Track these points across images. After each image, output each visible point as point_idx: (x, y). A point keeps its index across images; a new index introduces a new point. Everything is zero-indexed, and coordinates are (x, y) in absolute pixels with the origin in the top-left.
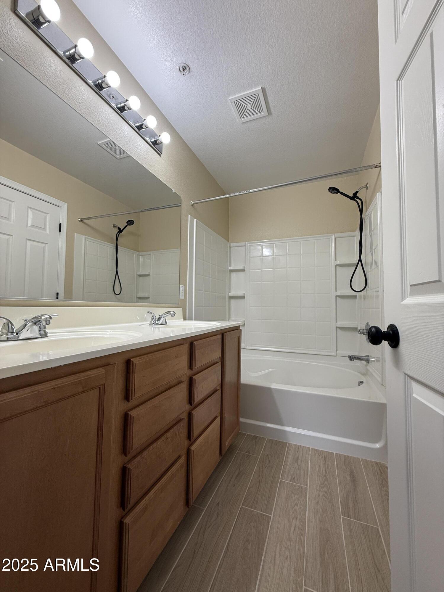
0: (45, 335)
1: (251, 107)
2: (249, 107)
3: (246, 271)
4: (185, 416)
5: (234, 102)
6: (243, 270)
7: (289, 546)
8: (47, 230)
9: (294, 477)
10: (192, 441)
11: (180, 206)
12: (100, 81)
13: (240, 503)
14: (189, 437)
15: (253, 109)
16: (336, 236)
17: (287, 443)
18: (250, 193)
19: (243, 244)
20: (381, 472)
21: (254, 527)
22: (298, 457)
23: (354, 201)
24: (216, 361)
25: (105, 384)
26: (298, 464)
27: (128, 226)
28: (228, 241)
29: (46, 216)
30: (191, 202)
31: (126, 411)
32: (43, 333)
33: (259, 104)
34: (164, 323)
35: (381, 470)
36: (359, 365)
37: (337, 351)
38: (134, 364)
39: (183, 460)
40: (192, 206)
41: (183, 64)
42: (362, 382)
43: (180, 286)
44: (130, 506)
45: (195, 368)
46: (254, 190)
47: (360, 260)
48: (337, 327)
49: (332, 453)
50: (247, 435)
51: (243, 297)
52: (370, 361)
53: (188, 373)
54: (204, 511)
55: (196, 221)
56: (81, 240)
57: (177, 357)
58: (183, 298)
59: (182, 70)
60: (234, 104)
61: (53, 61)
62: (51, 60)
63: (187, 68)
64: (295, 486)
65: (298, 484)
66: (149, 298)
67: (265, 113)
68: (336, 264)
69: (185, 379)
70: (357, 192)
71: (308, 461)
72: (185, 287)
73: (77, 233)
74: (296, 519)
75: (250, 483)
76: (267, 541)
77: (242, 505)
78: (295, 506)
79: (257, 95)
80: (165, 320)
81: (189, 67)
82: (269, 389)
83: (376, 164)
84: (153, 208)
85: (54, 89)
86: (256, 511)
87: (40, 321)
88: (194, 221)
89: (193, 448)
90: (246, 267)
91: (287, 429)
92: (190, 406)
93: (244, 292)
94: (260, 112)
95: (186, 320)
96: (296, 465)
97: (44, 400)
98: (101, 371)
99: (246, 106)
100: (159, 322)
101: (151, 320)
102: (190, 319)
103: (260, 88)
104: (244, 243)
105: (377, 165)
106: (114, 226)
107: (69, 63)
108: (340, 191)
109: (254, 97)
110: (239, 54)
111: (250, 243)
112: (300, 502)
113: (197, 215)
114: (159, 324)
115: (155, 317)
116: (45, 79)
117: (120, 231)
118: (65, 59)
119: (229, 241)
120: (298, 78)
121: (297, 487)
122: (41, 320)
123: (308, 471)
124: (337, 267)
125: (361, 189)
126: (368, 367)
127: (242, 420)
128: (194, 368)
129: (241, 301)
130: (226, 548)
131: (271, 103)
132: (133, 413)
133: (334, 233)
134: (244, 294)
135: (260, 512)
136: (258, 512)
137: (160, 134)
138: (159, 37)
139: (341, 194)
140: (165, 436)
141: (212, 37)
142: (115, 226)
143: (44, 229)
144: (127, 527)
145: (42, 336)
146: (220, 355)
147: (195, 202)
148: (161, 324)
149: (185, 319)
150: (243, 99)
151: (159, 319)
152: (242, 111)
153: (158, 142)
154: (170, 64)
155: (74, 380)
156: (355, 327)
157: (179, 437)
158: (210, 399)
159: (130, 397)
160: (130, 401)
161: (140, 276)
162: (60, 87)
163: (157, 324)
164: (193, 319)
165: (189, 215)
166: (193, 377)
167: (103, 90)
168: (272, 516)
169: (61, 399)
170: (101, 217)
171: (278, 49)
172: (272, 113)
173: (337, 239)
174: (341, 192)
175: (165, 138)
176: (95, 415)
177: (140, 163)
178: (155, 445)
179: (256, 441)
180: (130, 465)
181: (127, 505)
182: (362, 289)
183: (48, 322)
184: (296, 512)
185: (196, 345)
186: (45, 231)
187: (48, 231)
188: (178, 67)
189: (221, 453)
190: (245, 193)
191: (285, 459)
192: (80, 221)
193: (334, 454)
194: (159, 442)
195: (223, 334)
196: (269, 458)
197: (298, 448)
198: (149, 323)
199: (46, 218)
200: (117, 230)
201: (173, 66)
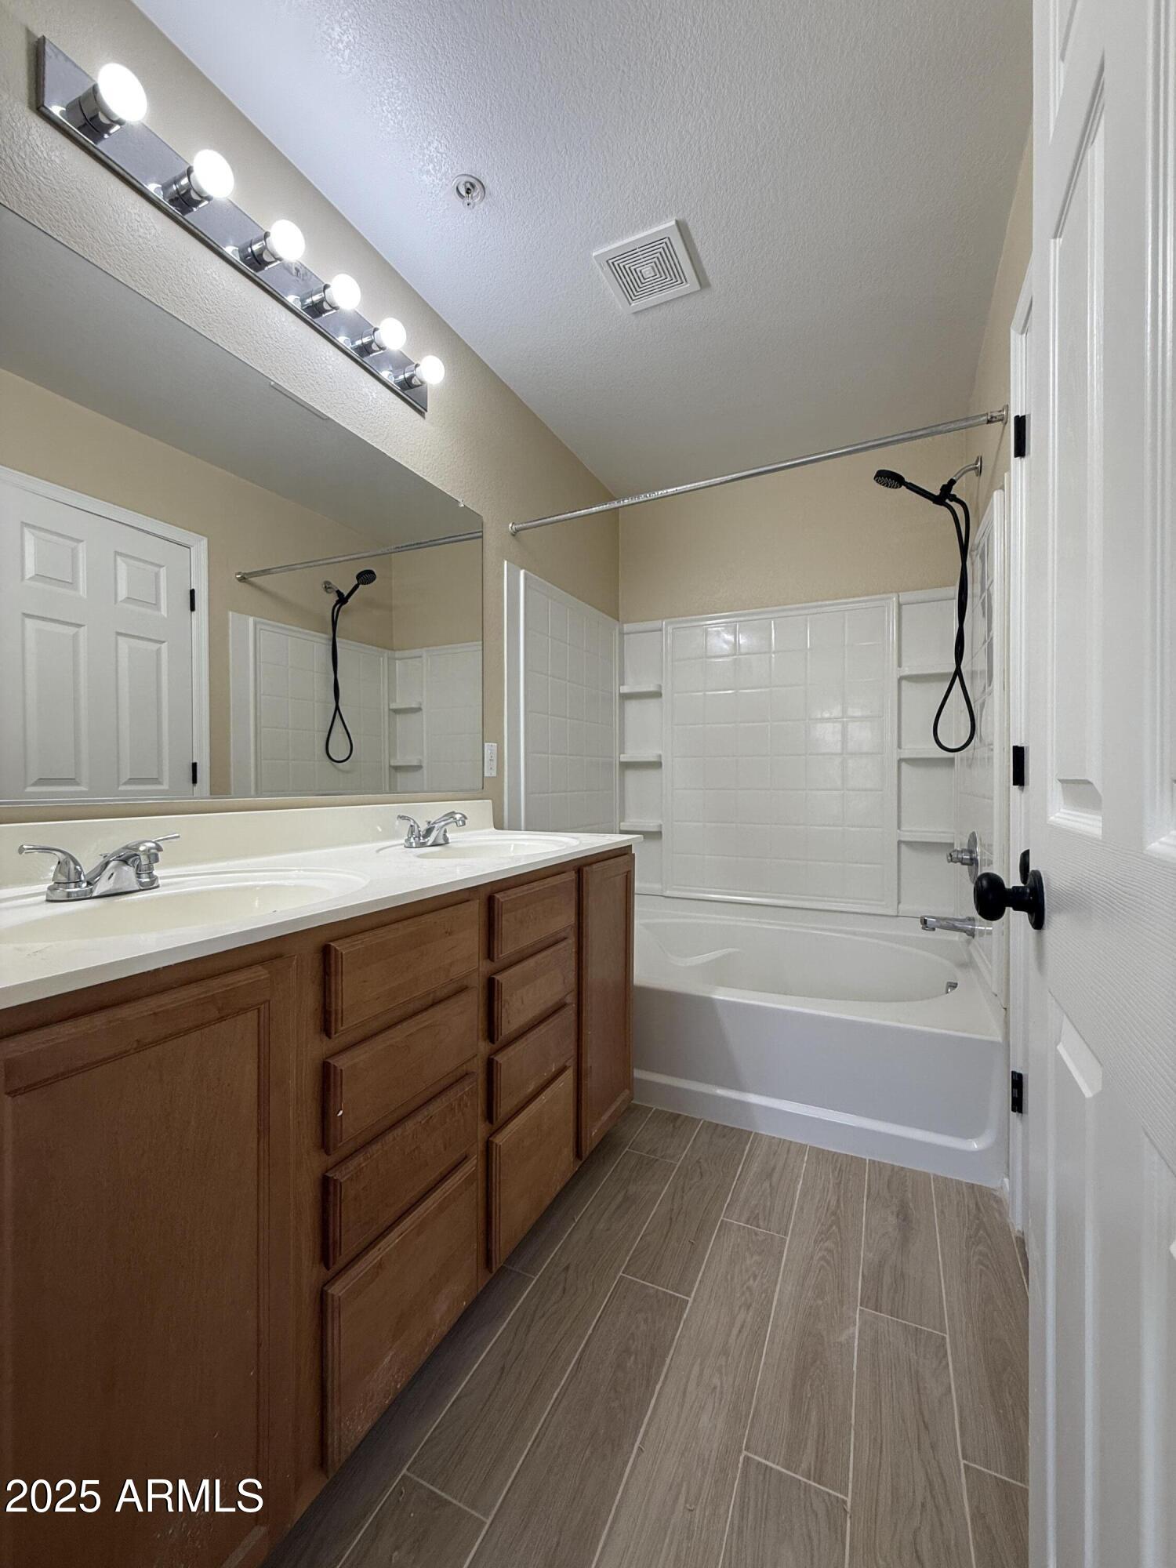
0: (152, 885)
1: (652, 271)
2: (647, 271)
3: (663, 695)
4: (478, 1067)
5: (607, 261)
6: (657, 695)
7: (721, 1365)
8: (162, 610)
9: (758, 1214)
10: (496, 1124)
11: (482, 537)
12: (256, 247)
13: (620, 1267)
14: (489, 1116)
15: (658, 276)
16: (901, 600)
17: (752, 1132)
18: (658, 498)
19: (656, 624)
20: (978, 1208)
21: (646, 1320)
22: (774, 1169)
23: (943, 507)
24: (563, 934)
25: (269, 1001)
26: (771, 1185)
27: (361, 586)
28: (618, 620)
29: (159, 571)
30: (510, 525)
31: (327, 1058)
32: (148, 880)
33: (675, 265)
34: (442, 842)
35: (980, 1204)
37: (899, 903)
38: (340, 956)
39: (473, 1165)
40: (514, 535)
41: (465, 179)
42: (953, 986)
43: (486, 744)
44: (341, 1261)
45: (500, 956)
46: (669, 491)
47: (958, 672)
48: (900, 843)
49: (862, 1158)
50: (654, 1113)
51: (657, 765)
52: (977, 933)
53: (485, 967)
54: (533, 1283)
55: (525, 574)
56: (245, 628)
57: (450, 934)
58: (494, 774)
59: (464, 193)
60: (606, 268)
61: (139, 216)
62: (133, 215)
63: (478, 186)
64: (756, 1234)
65: (764, 1229)
66: (420, 767)
67: (692, 284)
68: (901, 675)
69: (477, 983)
70: (952, 482)
71: (798, 1176)
72: (498, 745)
73: (235, 611)
74: (748, 1309)
75: (647, 1224)
76: (672, 1352)
77: (623, 1273)
78: (749, 1279)
79: (666, 240)
80: (445, 835)
81: (482, 184)
82: (708, 1003)
83: (991, 412)
84: (417, 544)
85: (143, 286)
86: (653, 1288)
87: (136, 855)
88: (519, 575)
89: (500, 1139)
90: (663, 685)
91: (753, 1098)
92: (492, 1045)
93: (660, 752)
94: (679, 282)
95: (502, 829)
96: (766, 1184)
97: (136, 1039)
98: (261, 973)
99: (641, 272)
100: (427, 840)
101: (408, 835)
102: (514, 827)
103: (673, 223)
104: (660, 621)
105: (994, 415)
106: (327, 587)
107: (177, 215)
108: (906, 480)
109: (660, 249)
110: (607, 142)
111: (672, 623)
112: (763, 1272)
113: (527, 560)
114: (429, 844)
115: (418, 827)
116: (120, 267)
117: (342, 600)
118: (166, 203)
119: (620, 619)
120: (771, 191)
121: (761, 1238)
122: (138, 853)
123: (793, 1201)
124: (904, 683)
125: (963, 474)
126: (971, 948)
127: (638, 1074)
128: (498, 955)
129: (651, 774)
130: (575, 1364)
131: (707, 259)
132: (341, 1063)
133: (896, 592)
134: (660, 756)
135: (664, 1290)
136: (657, 1290)
137: (419, 359)
138: (399, 116)
139: (908, 488)
140: (425, 1112)
141: (535, 106)
142: (329, 588)
143: (156, 605)
144: (336, 1304)
145: (145, 887)
146: (573, 920)
147: (521, 525)
148: (434, 845)
149: (499, 825)
150: (629, 253)
151: (429, 831)
152: (631, 285)
153: (413, 381)
154: (433, 180)
155: (199, 994)
156: (948, 841)
157: (460, 1113)
158: (543, 1029)
159: (333, 1028)
160: (333, 1036)
161: (397, 711)
162: (157, 279)
163: (423, 845)
164: (520, 827)
165: (506, 562)
166: (495, 976)
167: (266, 268)
168: (691, 1300)
169: (171, 1035)
170: (290, 568)
171: (711, 121)
172: (711, 282)
173: (904, 607)
174: (910, 484)
175: (432, 371)
176: (251, 1068)
177: (368, 441)
178: (399, 1131)
179: (674, 1126)
180: (337, 1173)
181: (334, 1257)
182: (963, 743)
183: (152, 857)
184: (751, 1294)
185: (502, 902)
186: (159, 609)
187: (164, 612)
188: (454, 183)
189: (578, 1154)
190: (646, 499)
191: (740, 1170)
192: (240, 580)
193: (867, 1161)
194: (410, 1125)
195: (580, 869)
196: (700, 1167)
197: (778, 1146)
198: (403, 841)
199: (157, 575)
200: (334, 598)
201: (441, 183)
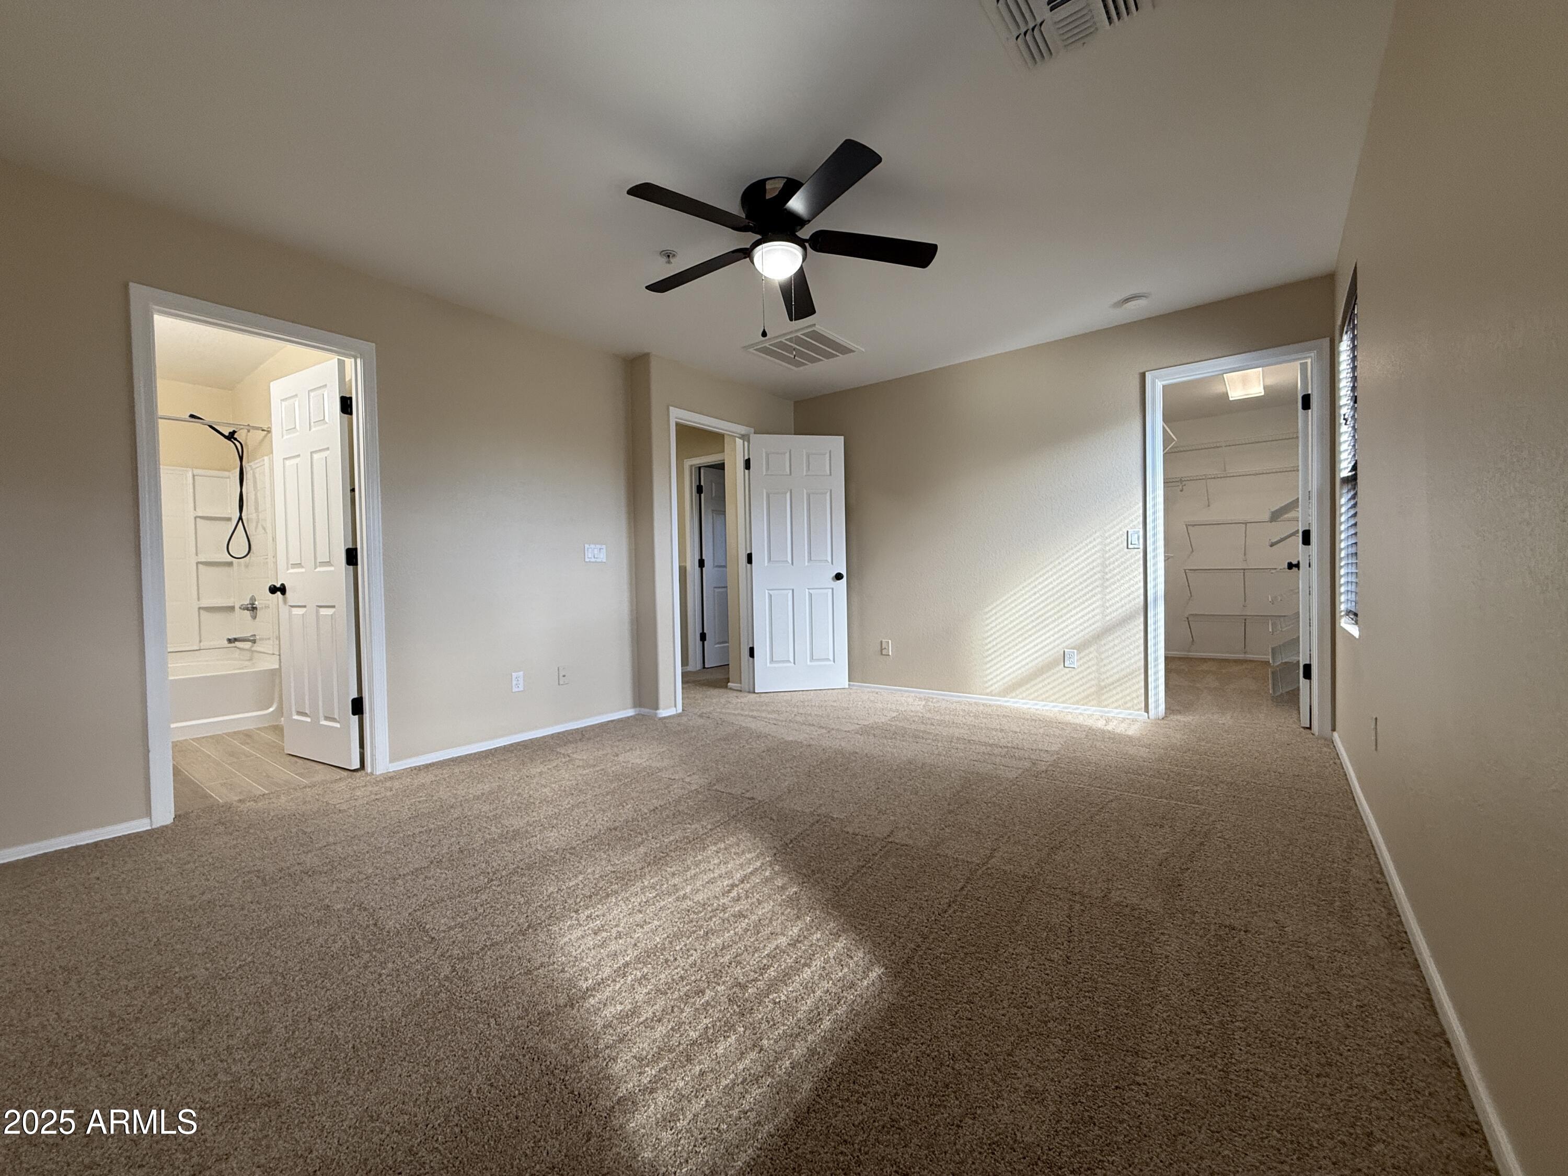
16: (195, 473)
23: (231, 442)
36: (237, 656)
47: (240, 518)
48: (200, 609)
52: (257, 641)
68: (197, 514)
70: (234, 431)
124: (198, 519)
126: (254, 648)
133: (190, 467)
156: (233, 604)
173: (196, 477)
174: (210, 425)
182: (244, 555)
